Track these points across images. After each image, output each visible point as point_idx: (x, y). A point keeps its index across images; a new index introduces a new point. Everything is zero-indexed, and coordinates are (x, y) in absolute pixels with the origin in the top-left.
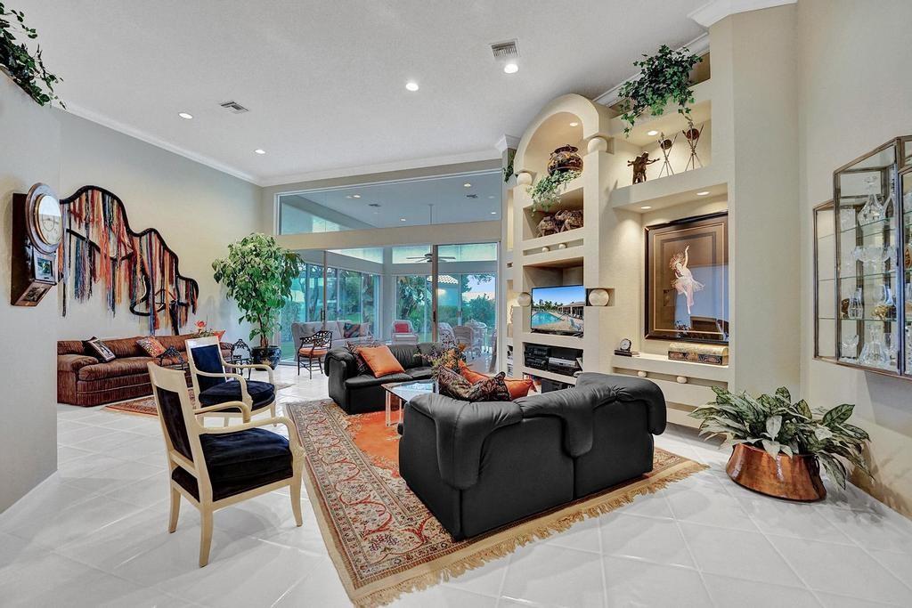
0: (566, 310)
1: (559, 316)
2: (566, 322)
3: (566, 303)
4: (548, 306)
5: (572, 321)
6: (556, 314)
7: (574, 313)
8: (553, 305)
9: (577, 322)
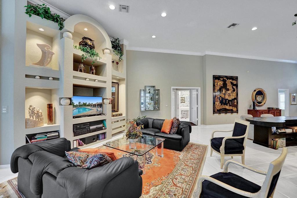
0: (95, 106)
1: (91, 108)
2: (94, 111)
3: (94, 103)
4: (85, 105)
5: (97, 109)
6: (89, 108)
7: (98, 106)
8: (87, 104)
9: (99, 109)
